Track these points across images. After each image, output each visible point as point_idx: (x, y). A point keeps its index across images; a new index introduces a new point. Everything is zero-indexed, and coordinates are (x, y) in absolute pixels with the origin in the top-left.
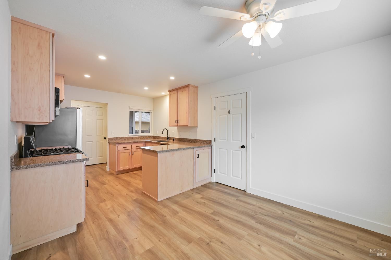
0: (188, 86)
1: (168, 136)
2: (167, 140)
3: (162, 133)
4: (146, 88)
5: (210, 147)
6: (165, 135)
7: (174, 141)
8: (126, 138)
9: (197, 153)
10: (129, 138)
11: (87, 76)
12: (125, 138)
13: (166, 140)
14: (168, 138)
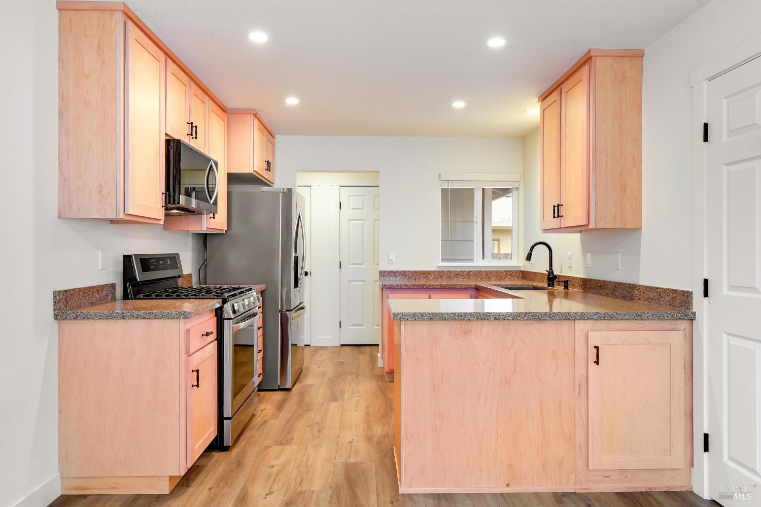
0: (587, 60)
1: (551, 271)
2: (549, 285)
3: (529, 258)
4: (459, 104)
5: (684, 324)
6: (539, 265)
7: (566, 288)
8: (429, 272)
9: (593, 342)
10: (439, 274)
11: (292, 101)
12: (426, 274)
13: (546, 285)
14: (552, 279)
